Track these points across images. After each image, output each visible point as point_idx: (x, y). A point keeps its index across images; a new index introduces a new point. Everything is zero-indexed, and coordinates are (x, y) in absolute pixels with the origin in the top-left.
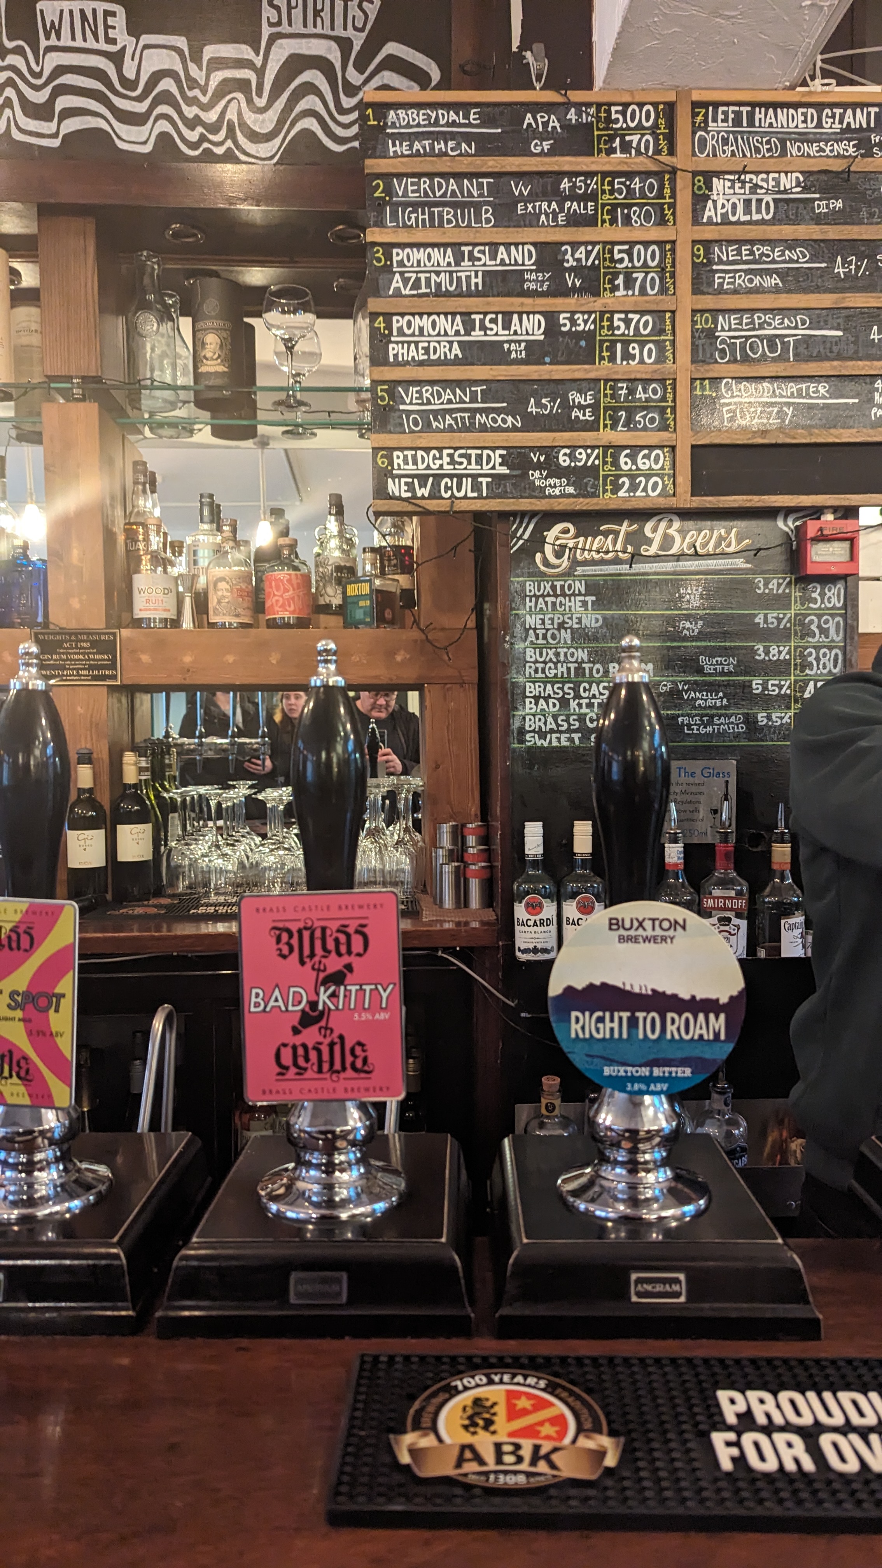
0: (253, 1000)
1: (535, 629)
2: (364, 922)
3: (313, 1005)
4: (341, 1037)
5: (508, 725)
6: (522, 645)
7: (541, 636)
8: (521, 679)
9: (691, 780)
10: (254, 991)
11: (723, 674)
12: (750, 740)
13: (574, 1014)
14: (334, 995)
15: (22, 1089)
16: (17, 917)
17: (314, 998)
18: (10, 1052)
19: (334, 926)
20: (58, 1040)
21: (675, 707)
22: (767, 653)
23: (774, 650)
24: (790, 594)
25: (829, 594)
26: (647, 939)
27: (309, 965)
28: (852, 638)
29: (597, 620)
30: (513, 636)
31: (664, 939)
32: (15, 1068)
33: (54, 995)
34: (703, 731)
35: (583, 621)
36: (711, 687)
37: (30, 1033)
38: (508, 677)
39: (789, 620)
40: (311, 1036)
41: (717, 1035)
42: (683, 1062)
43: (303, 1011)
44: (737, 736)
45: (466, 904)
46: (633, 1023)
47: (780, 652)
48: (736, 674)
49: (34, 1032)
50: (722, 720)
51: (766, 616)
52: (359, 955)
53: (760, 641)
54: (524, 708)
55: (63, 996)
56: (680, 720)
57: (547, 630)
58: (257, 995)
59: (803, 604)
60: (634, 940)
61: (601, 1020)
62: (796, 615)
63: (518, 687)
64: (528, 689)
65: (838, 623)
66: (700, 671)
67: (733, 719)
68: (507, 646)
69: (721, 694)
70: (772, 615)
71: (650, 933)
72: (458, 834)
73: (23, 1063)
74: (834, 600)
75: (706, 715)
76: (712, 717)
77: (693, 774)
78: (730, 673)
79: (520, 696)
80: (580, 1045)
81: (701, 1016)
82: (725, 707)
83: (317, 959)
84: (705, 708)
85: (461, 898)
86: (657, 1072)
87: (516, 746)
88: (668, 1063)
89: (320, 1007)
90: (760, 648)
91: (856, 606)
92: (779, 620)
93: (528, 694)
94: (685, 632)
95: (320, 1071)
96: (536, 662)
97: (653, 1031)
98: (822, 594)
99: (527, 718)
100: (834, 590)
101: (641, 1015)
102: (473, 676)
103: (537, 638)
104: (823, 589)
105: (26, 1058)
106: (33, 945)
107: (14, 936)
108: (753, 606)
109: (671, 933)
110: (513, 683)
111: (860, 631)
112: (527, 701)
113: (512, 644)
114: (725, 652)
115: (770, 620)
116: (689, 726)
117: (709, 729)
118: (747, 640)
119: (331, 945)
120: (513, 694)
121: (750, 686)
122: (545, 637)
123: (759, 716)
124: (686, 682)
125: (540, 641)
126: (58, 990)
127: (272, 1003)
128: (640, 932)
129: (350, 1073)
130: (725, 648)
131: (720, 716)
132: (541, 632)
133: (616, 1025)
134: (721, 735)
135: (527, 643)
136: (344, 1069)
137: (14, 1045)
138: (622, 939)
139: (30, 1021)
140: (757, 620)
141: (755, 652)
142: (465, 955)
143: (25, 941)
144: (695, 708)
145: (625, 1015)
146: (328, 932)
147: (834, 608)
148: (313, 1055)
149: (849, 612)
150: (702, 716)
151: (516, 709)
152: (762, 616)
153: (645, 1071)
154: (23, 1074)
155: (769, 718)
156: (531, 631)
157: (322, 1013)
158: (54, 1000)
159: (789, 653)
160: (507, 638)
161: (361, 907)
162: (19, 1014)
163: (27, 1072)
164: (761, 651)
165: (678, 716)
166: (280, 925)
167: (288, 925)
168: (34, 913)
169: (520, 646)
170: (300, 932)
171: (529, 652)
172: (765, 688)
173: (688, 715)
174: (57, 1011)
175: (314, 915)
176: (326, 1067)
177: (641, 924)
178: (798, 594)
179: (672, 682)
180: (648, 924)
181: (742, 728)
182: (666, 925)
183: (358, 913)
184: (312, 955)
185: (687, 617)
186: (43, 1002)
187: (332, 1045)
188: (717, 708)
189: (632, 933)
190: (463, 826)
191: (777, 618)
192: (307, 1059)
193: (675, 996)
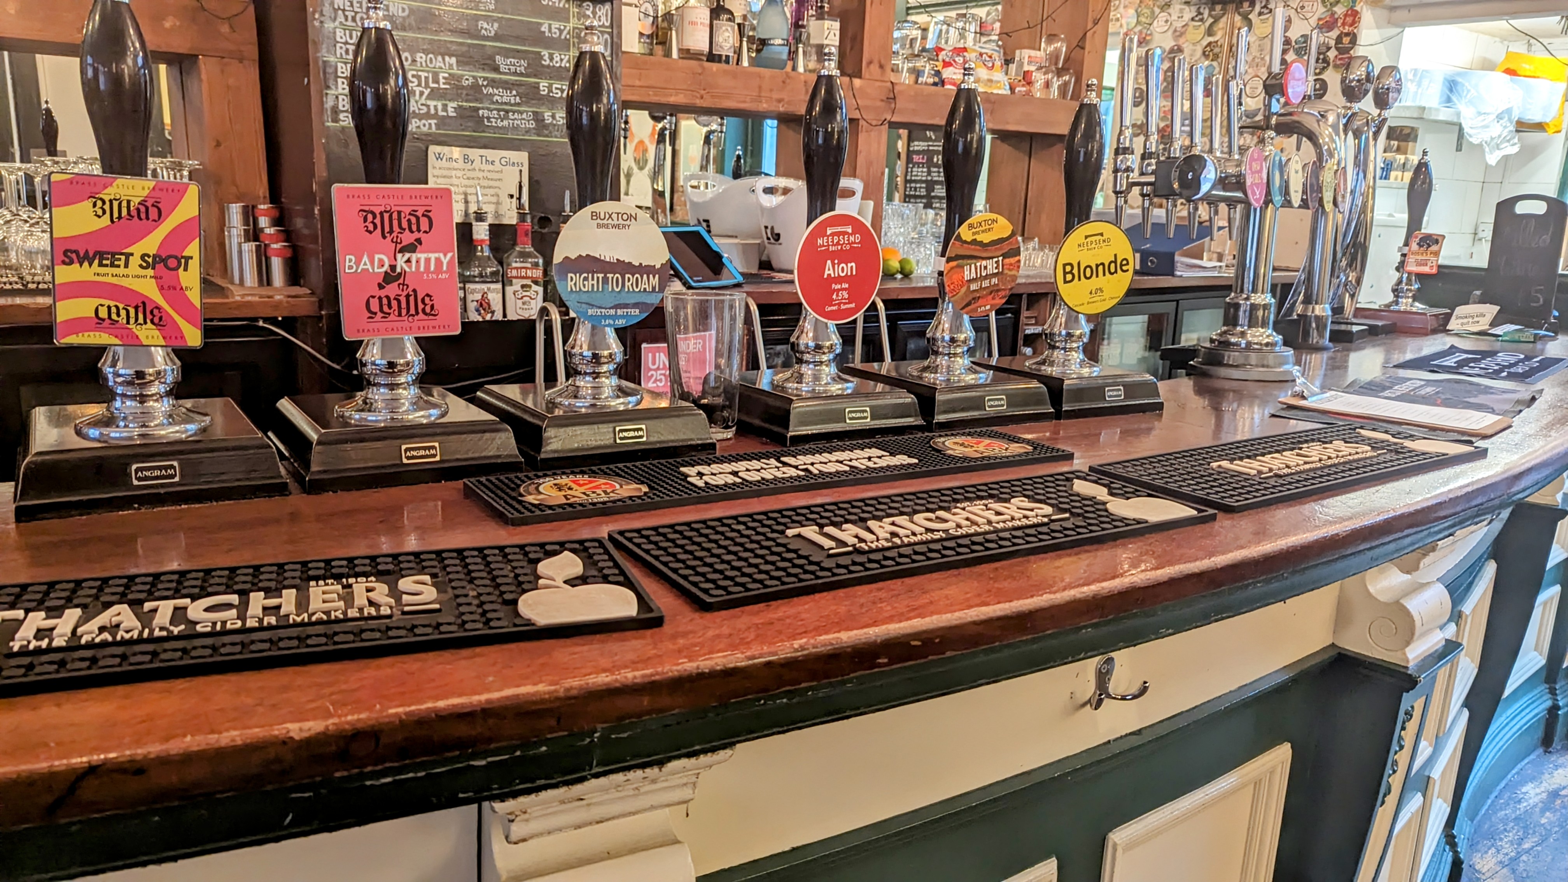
0: (347, 264)
1: (344, 10)
2: (429, 208)
3: (393, 267)
4: (414, 291)
5: (322, 103)
6: (332, 25)
7: (350, 18)
8: (332, 59)
9: (491, 167)
10: (348, 257)
11: (515, 73)
12: (539, 135)
13: (570, 275)
14: (408, 261)
15: (157, 333)
16: (146, 192)
17: (394, 263)
18: (144, 303)
19: (407, 210)
20: (188, 293)
21: (476, 100)
22: (551, 59)
23: (557, 58)
24: (569, 10)
25: (599, 13)
26: (614, 226)
27: (389, 239)
28: (617, 55)
29: (403, 10)
30: (322, 15)
31: (624, 226)
32: (149, 316)
33: (182, 257)
34: (500, 124)
35: (391, 9)
36: (507, 86)
37: (161, 288)
38: (319, 55)
39: (569, 33)
40: (392, 290)
41: (654, 288)
42: (636, 305)
43: (386, 272)
44: (528, 131)
45: (269, 283)
46: (605, 280)
47: (562, 60)
48: (527, 76)
49: (166, 287)
50: (516, 115)
51: (550, 25)
52: (425, 232)
53: (546, 48)
54: (337, 88)
55: (191, 258)
56: (481, 112)
57: (356, 13)
58: (350, 261)
59: (579, 20)
60: (606, 226)
61: (586, 279)
62: (574, 28)
63: (330, 66)
64: (339, 70)
65: (606, 40)
66: (496, 69)
67: (524, 116)
68: (317, 24)
69: (514, 92)
70: (555, 25)
71: (616, 222)
72: (250, 214)
73: (156, 312)
74: (603, 19)
75: (503, 110)
76: (507, 112)
77: (493, 163)
78: (521, 75)
79: (332, 76)
80: (573, 296)
81: (645, 276)
82: (518, 104)
83: (395, 234)
84: (502, 103)
85: (264, 276)
86: (620, 312)
87: (329, 124)
88: (626, 306)
89: (398, 270)
90: (545, 53)
91: (620, 27)
92: (561, 31)
93: (340, 74)
94: (483, 31)
95: (400, 315)
96: (346, 43)
97: (617, 286)
98: (594, 13)
99: (341, 98)
100: (603, 11)
101: (610, 276)
102: (253, 51)
103: (346, 20)
104: (594, 7)
105: (158, 308)
106: (160, 216)
107: (143, 209)
108: (540, 15)
109: (628, 222)
110: (324, 62)
111: (624, 49)
112: (340, 81)
113: (322, 22)
114: (516, 54)
115: (553, 30)
116: (488, 118)
117: (505, 123)
118: (535, 45)
119: (405, 224)
120: (325, 73)
121: (538, 88)
122: (354, 19)
123: (546, 115)
124: (485, 79)
125: (350, 23)
126: (186, 253)
127: (361, 267)
128: (610, 221)
129: (421, 316)
130: (518, 51)
131: (514, 112)
132: (350, 14)
133: (595, 282)
134: (516, 128)
135: (337, 23)
136: (417, 313)
137: (147, 297)
138: (599, 226)
139: (161, 278)
140: (543, 29)
141: (541, 58)
142: (289, 323)
143: (153, 213)
144: (493, 103)
145: (601, 276)
146: (403, 215)
147: (603, 26)
148: (394, 303)
149: (615, 32)
150: (499, 110)
151: (328, 87)
152: (546, 25)
153: (612, 312)
154: (156, 320)
155: (553, 117)
156: (340, 12)
157: (400, 274)
158: (185, 261)
159: (569, 61)
160: (317, 16)
161: (426, 197)
162: (150, 272)
163: (161, 319)
164: (546, 57)
165: (479, 109)
166: (366, 208)
167: (372, 208)
168: (161, 190)
169: (329, 25)
170: (381, 213)
171: (339, 33)
172: (550, 91)
173: (488, 109)
174: (186, 269)
175: (392, 202)
176: (404, 312)
177: (610, 216)
178: (576, 10)
179: (474, 77)
180: (614, 216)
181: (532, 125)
182: (625, 217)
183: (424, 201)
184: (391, 231)
185: (486, 18)
186: (172, 263)
187: (408, 296)
188: (512, 105)
189: (605, 222)
190: (254, 207)
191: (559, 29)
192: (390, 307)
193: (630, 263)
